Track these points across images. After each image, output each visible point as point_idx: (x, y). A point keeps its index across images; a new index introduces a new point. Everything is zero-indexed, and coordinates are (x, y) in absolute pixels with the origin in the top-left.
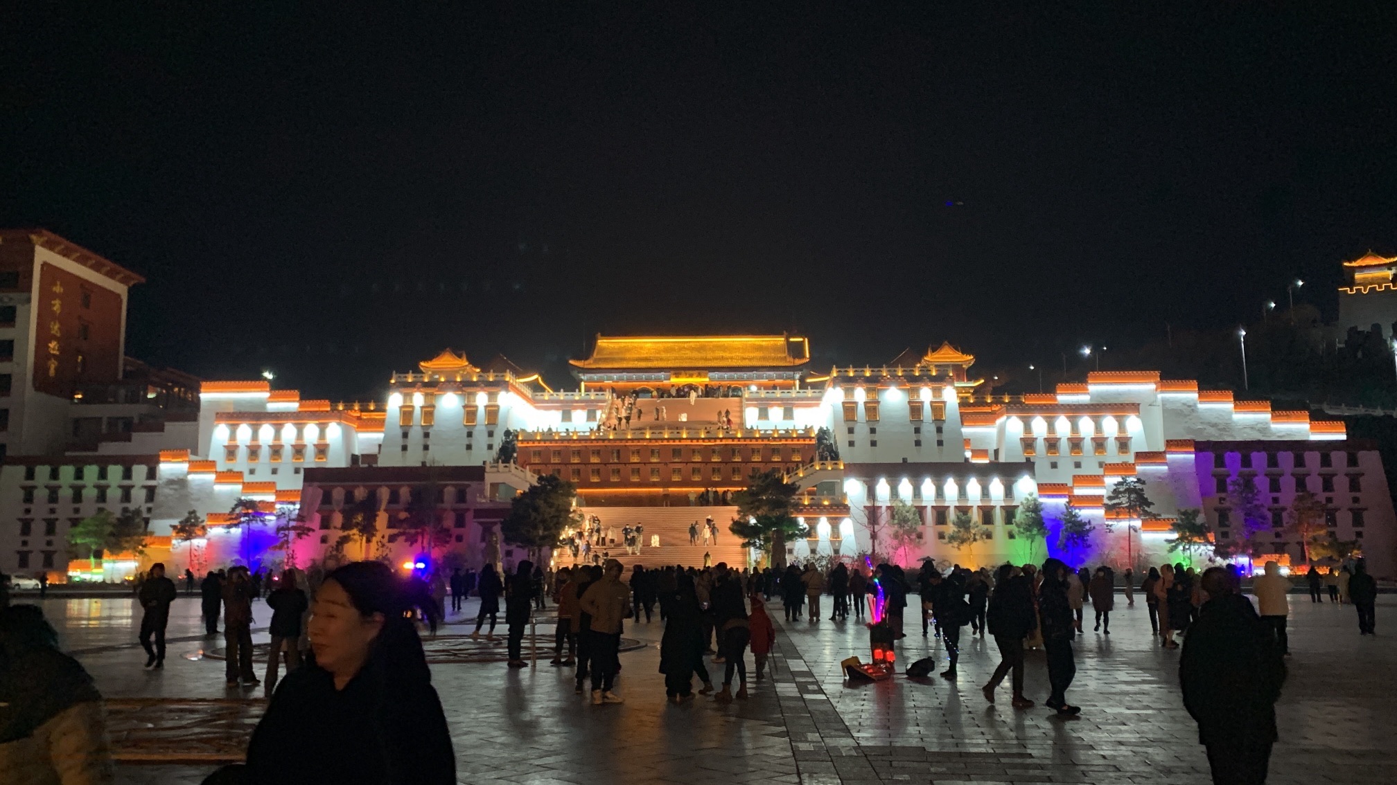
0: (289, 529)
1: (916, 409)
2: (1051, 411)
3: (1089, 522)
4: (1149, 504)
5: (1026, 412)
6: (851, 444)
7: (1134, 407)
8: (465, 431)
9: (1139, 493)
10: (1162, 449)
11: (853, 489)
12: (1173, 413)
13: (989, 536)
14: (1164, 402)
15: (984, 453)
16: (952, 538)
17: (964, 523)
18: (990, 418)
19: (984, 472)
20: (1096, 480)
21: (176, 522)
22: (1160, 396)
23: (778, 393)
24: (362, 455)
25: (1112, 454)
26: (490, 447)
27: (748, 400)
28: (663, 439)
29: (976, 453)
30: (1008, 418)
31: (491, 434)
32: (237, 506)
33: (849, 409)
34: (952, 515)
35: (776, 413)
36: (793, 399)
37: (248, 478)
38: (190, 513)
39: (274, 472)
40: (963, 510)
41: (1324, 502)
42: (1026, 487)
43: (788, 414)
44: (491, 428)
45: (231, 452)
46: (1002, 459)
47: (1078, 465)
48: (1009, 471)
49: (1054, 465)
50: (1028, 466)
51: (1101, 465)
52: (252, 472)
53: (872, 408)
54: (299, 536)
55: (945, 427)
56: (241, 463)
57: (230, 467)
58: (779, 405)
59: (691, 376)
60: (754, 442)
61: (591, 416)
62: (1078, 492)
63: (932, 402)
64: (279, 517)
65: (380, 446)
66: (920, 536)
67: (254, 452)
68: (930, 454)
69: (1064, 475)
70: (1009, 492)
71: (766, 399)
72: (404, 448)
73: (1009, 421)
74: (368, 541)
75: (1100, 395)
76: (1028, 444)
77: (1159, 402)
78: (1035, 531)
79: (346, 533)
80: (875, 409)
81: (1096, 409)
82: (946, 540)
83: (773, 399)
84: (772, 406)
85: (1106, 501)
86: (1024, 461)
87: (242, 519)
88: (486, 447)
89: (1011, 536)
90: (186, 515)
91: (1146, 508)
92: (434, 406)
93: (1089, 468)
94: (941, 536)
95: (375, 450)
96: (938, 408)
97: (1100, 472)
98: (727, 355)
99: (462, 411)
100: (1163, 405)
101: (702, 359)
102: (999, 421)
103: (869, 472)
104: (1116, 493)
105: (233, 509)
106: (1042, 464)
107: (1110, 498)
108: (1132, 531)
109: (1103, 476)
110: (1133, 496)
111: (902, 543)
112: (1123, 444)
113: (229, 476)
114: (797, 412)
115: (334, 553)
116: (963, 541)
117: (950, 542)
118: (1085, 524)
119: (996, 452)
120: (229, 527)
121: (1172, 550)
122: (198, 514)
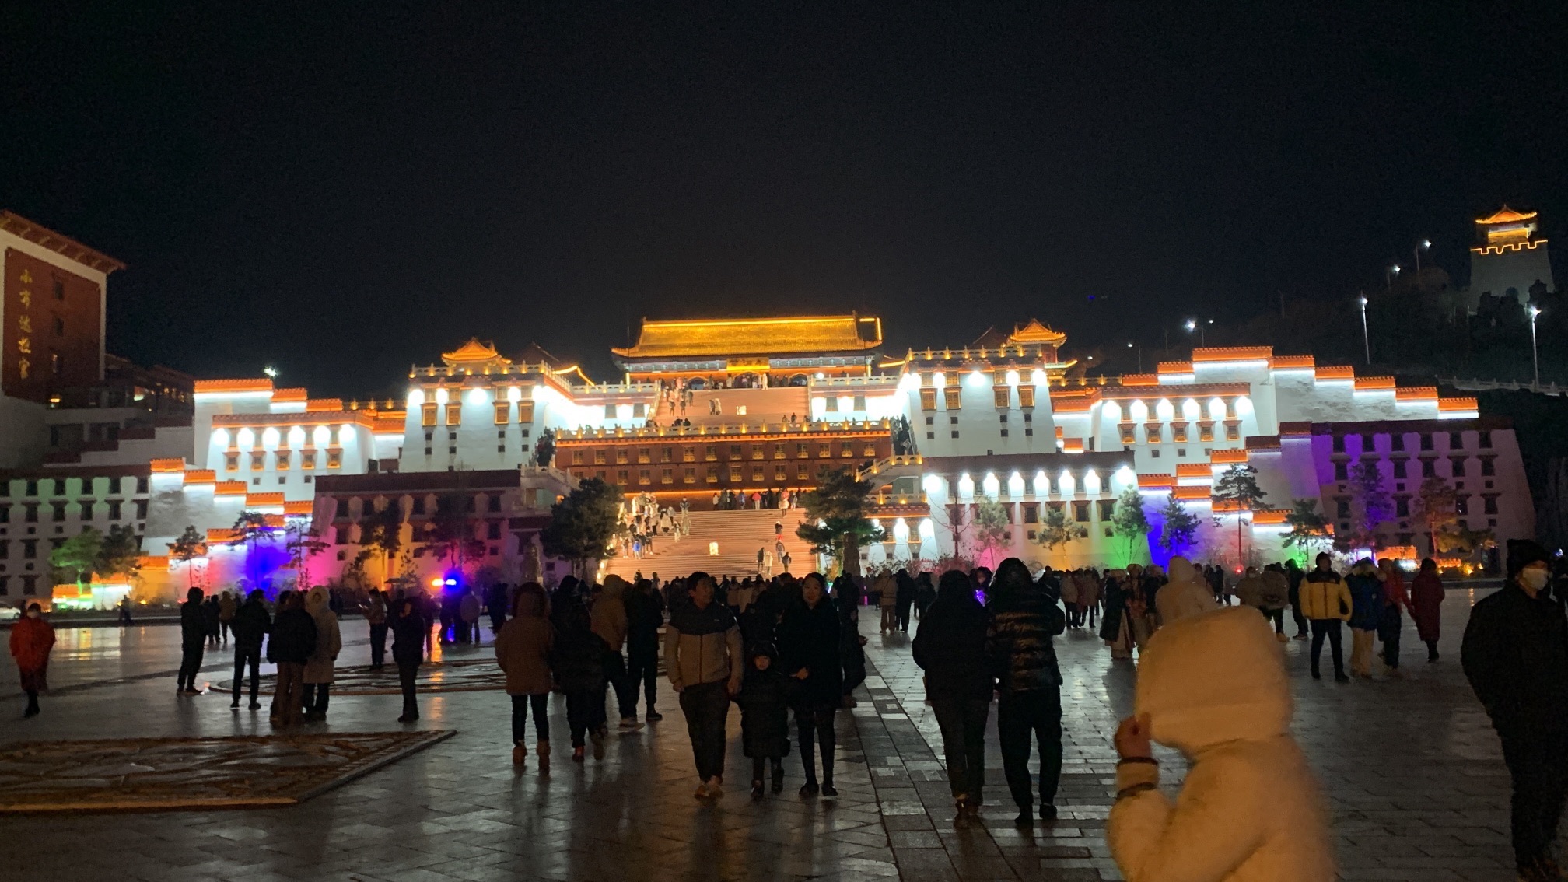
0: (300, 545)
1: (1001, 395)
2: (1152, 393)
3: (1195, 516)
4: (1261, 495)
5: (1124, 395)
6: (931, 435)
7: (1243, 387)
8: (497, 430)
9: (1250, 482)
10: (1275, 432)
11: (934, 486)
12: (1286, 392)
13: (1084, 534)
14: (1277, 380)
15: (1078, 442)
16: (1043, 538)
17: (1056, 521)
18: (1084, 403)
19: (1078, 464)
20: (1202, 469)
21: (172, 540)
22: (1273, 374)
23: (848, 381)
24: (381, 461)
25: (1220, 440)
26: (525, 448)
27: (814, 389)
28: (719, 436)
29: (1070, 442)
30: (1104, 402)
31: (525, 434)
32: (241, 520)
33: (928, 396)
34: (1043, 512)
35: (846, 404)
36: (864, 387)
37: (252, 489)
38: (188, 529)
39: (282, 481)
40: (1056, 506)
41: (1454, 487)
42: (1124, 479)
43: (859, 404)
44: (526, 426)
45: (232, 460)
46: (1098, 449)
47: (1182, 453)
48: (1106, 462)
49: (1156, 454)
50: (1127, 455)
51: (1207, 452)
52: (256, 482)
53: (953, 395)
54: (313, 552)
55: (1034, 415)
56: (244, 472)
57: (231, 477)
58: (849, 395)
59: (750, 363)
60: (822, 436)
61: (638, 411)
62: (1182, 482)
63: (1019, 387)
64: (289, 531)
65: (400, 449)
66: (1007, 536)
67: (257, 459)
68: (1017, 445)
69: (1167, 464)
70: (1105, 485)
71: (835, 388)
72: (428, 451)
73: (1105, 405)
74: (391, 556)
75: (1205, 374)
76: (1127, 430)
77: (1272, 380)
78: (1135, 528)
79: (366, 548)
80: (956, 396)
81: (1202, 390)
82: (1037, 540)
83: (842, 388)
84: (841, 395)
85: (1213, 492)
86: (1123, 449)
87: (248, 535)
88: (521, 448)
89: (1109, 534)
90: (184, 532)
91: (1258, 499)
92: (459, 404)
93: (1195, 456)
94: (1031, 536)
95: (395, 455)
96: (1026, 393)
97: (1207, 459)
98: (790, 339)
99: (492, 409)
100: (1277, 384)
101: (761, 344)
102: (1094, 406)
103: (950, 467)
104: (1225, 483)
105: (237, 524)
106: (1142, 454)
107: (1218, 489)
108: (1242, 524)
109: (1210, 464)
110: (1243, 486)
111: (987, 544)
112: (1232, 428)
113: (231, 487)
114: (870, 402)
115: (353, 570)
116: (1056, 540)
117: (1041, 542)
118: (1190, 518)
119: (1092, 441)
120: (233, 544)
121: (1287, 544)
122: (198, 531)
